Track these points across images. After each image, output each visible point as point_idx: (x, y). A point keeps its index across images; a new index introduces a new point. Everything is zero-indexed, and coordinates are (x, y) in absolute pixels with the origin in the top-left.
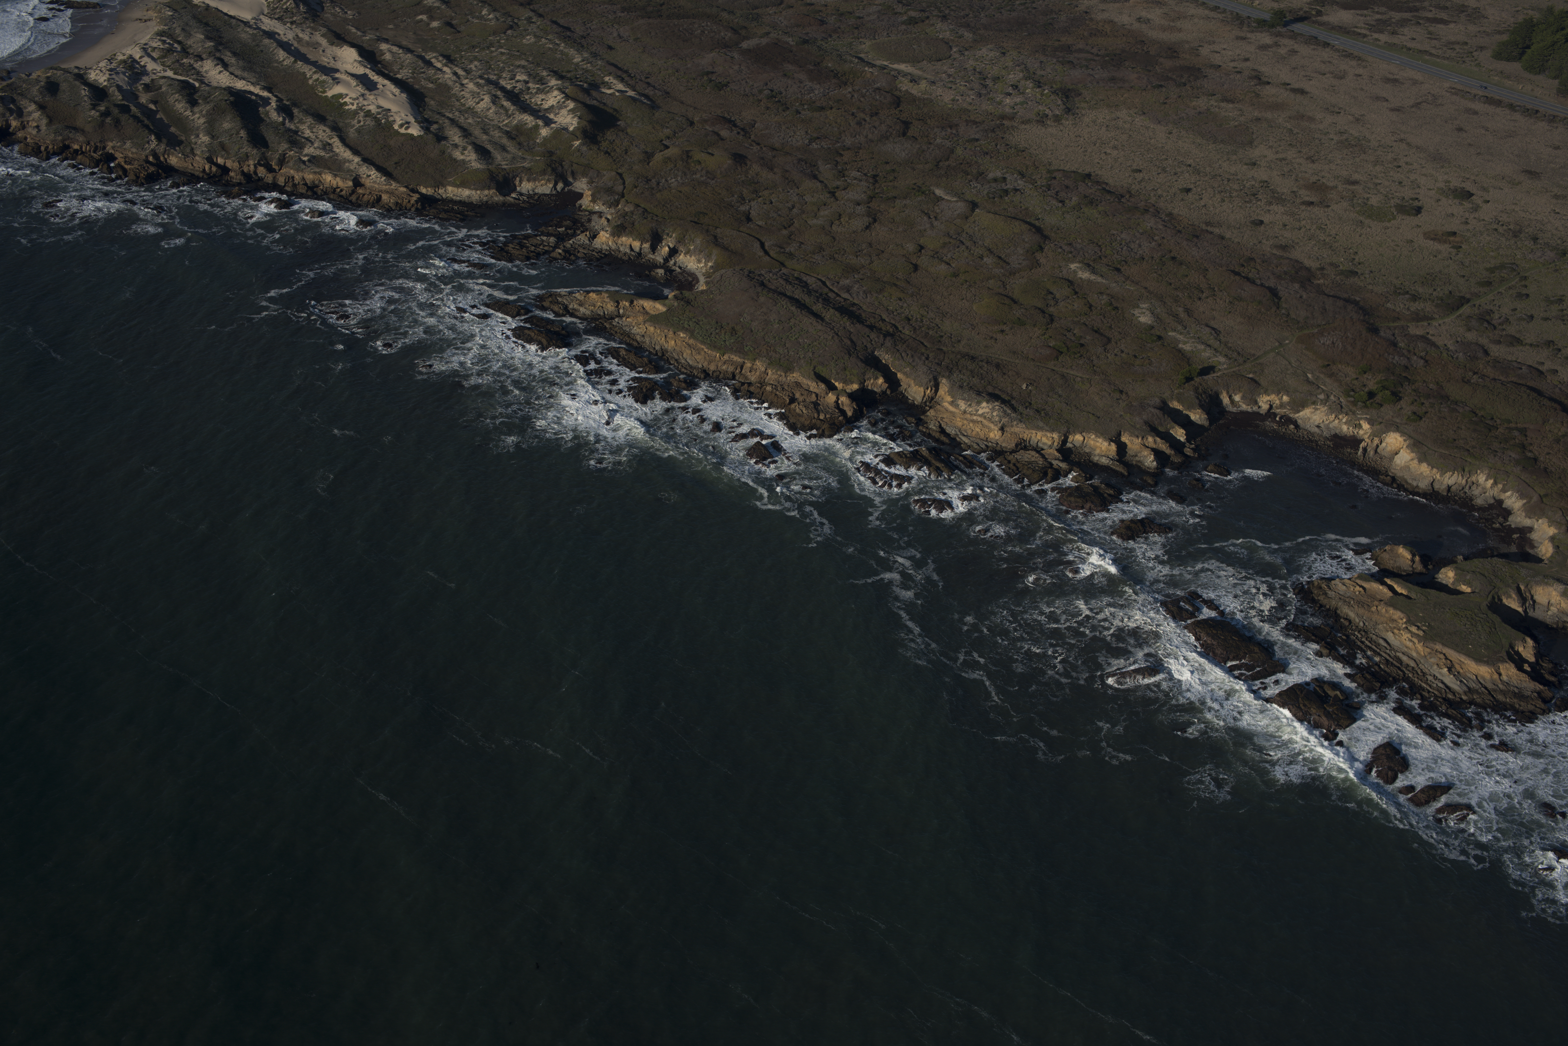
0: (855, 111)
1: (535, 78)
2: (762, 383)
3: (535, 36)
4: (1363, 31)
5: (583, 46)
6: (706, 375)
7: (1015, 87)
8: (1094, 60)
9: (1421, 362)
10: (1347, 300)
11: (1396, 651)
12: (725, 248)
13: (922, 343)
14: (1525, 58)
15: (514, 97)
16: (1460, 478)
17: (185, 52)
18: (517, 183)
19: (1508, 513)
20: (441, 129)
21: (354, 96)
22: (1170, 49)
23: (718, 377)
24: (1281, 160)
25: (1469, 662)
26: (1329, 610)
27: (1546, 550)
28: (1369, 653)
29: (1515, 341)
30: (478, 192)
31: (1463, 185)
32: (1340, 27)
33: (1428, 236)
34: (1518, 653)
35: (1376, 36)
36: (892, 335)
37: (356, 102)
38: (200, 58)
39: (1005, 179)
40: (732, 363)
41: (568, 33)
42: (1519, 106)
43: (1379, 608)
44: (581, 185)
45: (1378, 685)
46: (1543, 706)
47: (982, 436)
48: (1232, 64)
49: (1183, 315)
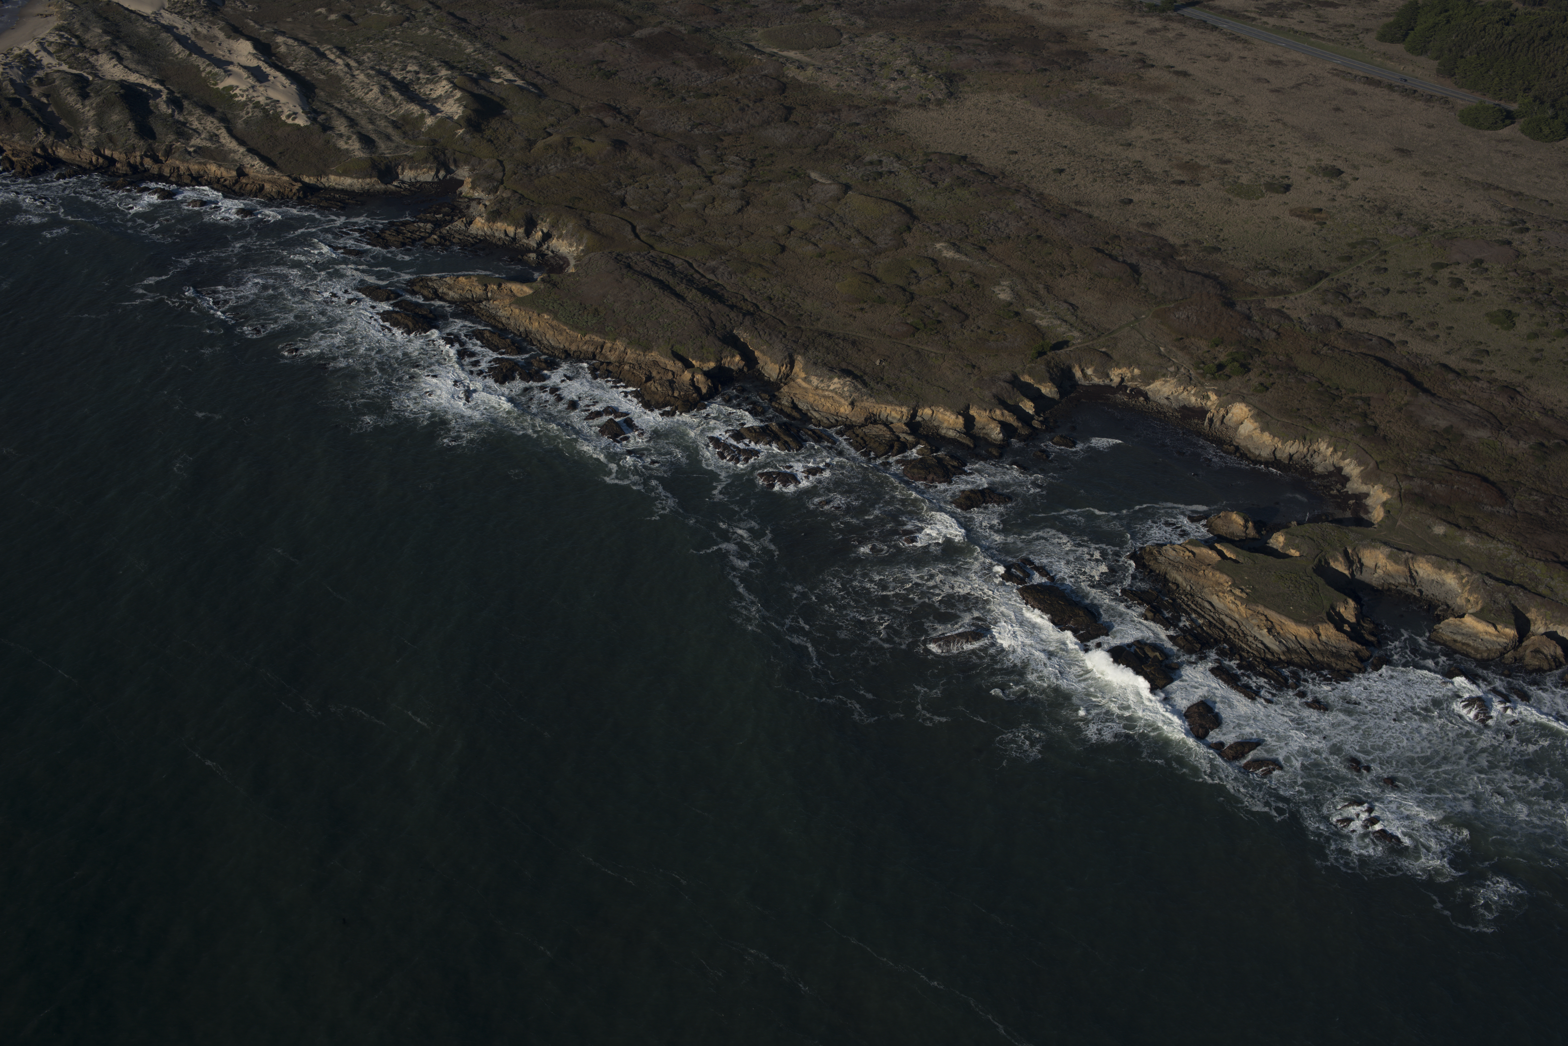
0: (739, 97)
1: (425, 68)
2: (621, 362)
3: (430, 28)
4: (1253, 15)
5: (476, 37)
6: (567, 355)
7: (900, 72)
8: (982, 46)
9: (1274, 335)
10: (1206, 276)
11: (1219, 614)
12: (596, 232)
13: (782, 322)
14: (1409, 39)
15: (403, 88)
16: (1302, 446)
17: (82, 46)
18: (399, 171)
19: (1346, 479)
20: (329, 119)
21: (244, 87)
22: (1058, 34)
23: (578, 357)
24: (1156, 140)
25: (1289, 623)
26: (1159, 574)
27: (1378, 514)
28: (1194, 616)
29: (1369, 313)
30: (360, 180)
31: (1334, 163)
32: (1231, 11)
33: (1294, 213)
34: (1339, 614)
35: (1265, 19)
36: (752, 314)
37: (245, 94)
38: (96, 52)
39: (880, 162)
40: (592, 342)
41: (463, 25)
42: (1398, 86)
43: (1206, 572)
44: (463, 173)
45: (1198, 646)
46: (1359, 665)
47: (833, 411)
48: (1119, 48)
49: (1043, 293)
